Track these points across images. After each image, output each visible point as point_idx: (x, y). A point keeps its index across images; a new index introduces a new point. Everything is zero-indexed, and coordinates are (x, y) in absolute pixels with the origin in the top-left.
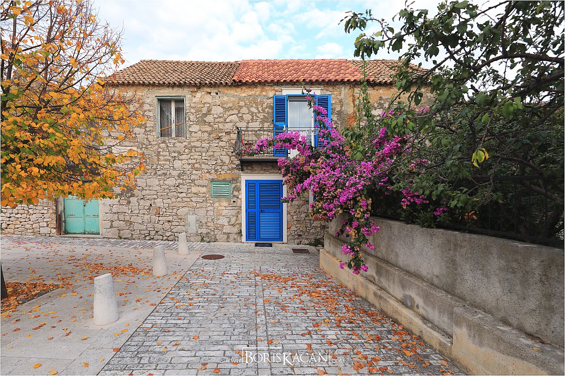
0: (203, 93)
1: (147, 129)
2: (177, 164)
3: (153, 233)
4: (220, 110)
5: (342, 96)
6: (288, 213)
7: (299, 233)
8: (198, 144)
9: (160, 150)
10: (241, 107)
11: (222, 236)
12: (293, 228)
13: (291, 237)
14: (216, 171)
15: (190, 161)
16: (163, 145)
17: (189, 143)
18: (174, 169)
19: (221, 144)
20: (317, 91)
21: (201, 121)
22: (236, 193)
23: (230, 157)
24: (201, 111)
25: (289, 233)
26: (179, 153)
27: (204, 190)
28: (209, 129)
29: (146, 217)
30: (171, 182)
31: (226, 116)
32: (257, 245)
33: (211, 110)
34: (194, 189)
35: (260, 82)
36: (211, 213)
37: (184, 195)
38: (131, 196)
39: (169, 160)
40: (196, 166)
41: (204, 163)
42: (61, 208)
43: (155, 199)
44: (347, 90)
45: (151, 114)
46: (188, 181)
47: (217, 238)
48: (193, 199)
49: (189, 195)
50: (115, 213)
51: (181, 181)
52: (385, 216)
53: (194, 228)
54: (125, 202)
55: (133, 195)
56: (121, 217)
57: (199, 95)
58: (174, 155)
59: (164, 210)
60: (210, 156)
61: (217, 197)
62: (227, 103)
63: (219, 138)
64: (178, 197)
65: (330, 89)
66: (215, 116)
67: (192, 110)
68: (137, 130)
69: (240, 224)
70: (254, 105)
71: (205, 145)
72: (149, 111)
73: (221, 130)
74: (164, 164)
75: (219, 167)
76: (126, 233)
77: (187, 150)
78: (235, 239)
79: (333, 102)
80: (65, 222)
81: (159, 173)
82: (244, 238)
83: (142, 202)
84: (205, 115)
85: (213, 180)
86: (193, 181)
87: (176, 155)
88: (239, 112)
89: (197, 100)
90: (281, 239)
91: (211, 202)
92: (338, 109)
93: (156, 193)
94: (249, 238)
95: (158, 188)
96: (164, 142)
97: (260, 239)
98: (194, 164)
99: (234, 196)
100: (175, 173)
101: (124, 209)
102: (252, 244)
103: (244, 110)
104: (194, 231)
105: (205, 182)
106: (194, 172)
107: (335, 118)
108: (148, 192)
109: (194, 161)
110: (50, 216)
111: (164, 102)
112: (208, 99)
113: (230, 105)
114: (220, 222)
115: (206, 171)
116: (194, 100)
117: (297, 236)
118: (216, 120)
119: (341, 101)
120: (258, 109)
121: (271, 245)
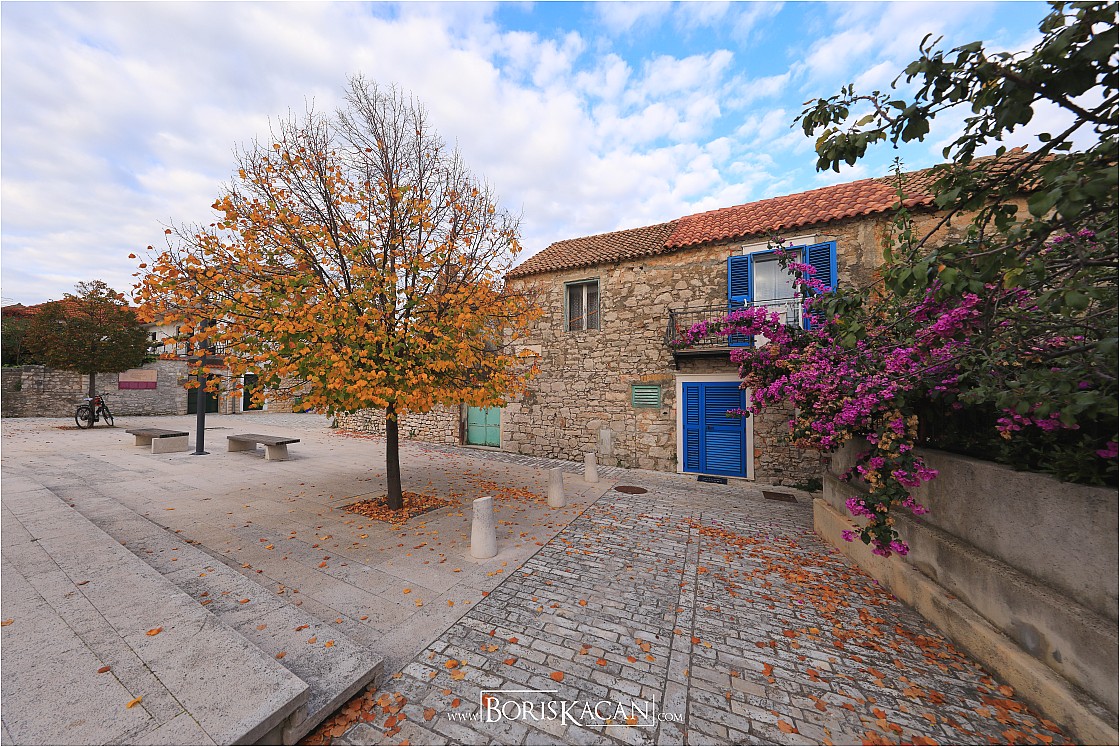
0: (623, 270)
1: (554, 323)
2: (588, 363)
3: (557, 450)
4: (647, 288)
5: (860, 239)
6: (756, 433)
7: (776, 467)
8: (615, 336)
9: (568, 347)
10: (676, 281)
11: (646, 461)
12: (765, 458)
13: (761, 471)
14: (639, 371)
15: (604, 359)
16: (571, 341)
17: (604, 336)
18: (584, 370)
19: (647, 334)
20: (807, 241)
21: (620, 306)
22: (667, 401)
23: (660, 351)
24: (620, 293)
25: (758, 465)
26: (591, 349)
27: (622, 396)
28: (629, 315)
29: (550, 429)
30: (580, 386)
31: (653, 296)
32: (700, 479)
33: (633, 291)
34: (609, 396)
35: (705, 243)
36: (632, 429)
37: (596, 403)
38: (534, 403)
39: (578, 359)
40: (612, 364)
41: (622, 361)
42: (464, 416)
43: (560, 407)
44: (869, 229)
45: (558, 305)
46: (601, 385)
47: (641, 463)
48: (607, 408)
49: (603, 404)
50: (516, 423)
51: (592, 385)
52: (957, 450)
53: (609, 447)
54: (526, 411)
55: (536, 403)
56: (522, 429)
57: (617, 273)
58: (584, 352)
59: (571, 421)
60: (631, 351)
61: (640, 406)
62: (655, 278)
63: (644, 327)
64: (588, 406)
65: (835, 231)
66: (639, 297)
67: (609, 294)
68: (542, 325)
69: (675, 446)
70: (697, 276)
71: (625, 337)
72: (557, 301)
73: (647, 316)
74: (572, 365)
75: (643, 366)
76: (527, 448)
77: (600, 345)
78: (666, 467)
79: (842, 251)
80: (468, 431)
81: (566, 375)
82: (680, 467)
83: (545, 411)
84: (625, 298)
85: (634, 384)
86: (608, 384)
87: (587, 352)
88: (673, 289)
89: (615, 280)
90: (743, 472)
91: (632, 412)
92: (852, 261)
93: (561, 400)
94: (687, 467)
95: (564, 394)
96: (573, 337)
97: (707, 471)
98: (609, 363)
99: (666, 405)
100: (585, 375)
101: (526, 418)
102: (693, 476)
103: (682, 284)
104: (608, 452)
105: (624, 386)
106: (610, 373)
107: (845, 277)
108: (552, 398)
109: (610, 359)
110: (454, 425)
111: (574, 289)
112: (630, 276)
113: (658, 281)
114: (645, 441)
115: (625, 371)
116: (611, 280)
117: (773, 472)
118: (641, 303)
119: (857, 248)
120: (702, 280)
121: (724, 482)
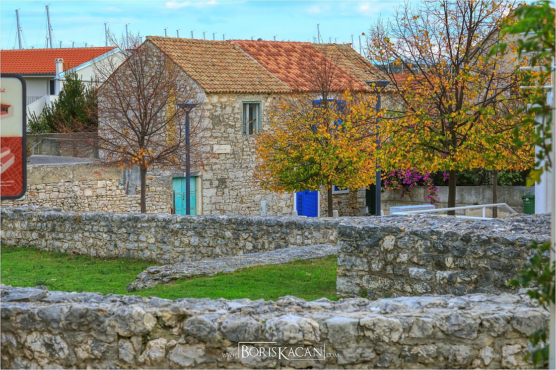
0: (272, 99)
1: (236, 129)
9: (244, 146)
12: (323, 206)
16: (246, 143)
18: (253, 162)
25: (321, 210)
29: (234, 205)
36: (275, 198)
37: (259, 184)
38: (225, 188)
43: (240, 189)
50: (213, 204)
53: (265, 211)
54: (220, 193)
56: (218, 207)
57: (269, 100)
59: (246, 198)
64: (255, 186)
67: (265, 113)
69: (292, 205)
72: (238, 114)
74: (246, 159)
81: (243, 166)
83: (232, 192)
93: (241, 183)
95: (242, 179)
96: (247, 140)
100: (253, 166)
101: (220, 199)
104: (265, 214)
108: (236, 183)
114: (281, 204)
116: (266, 104)
